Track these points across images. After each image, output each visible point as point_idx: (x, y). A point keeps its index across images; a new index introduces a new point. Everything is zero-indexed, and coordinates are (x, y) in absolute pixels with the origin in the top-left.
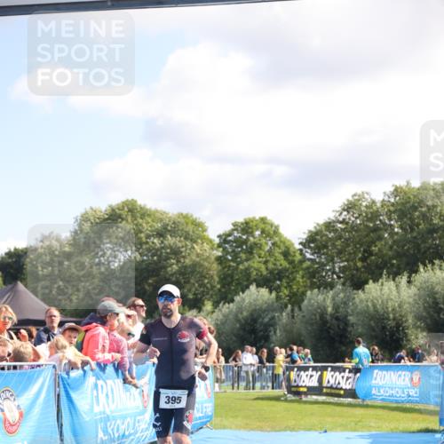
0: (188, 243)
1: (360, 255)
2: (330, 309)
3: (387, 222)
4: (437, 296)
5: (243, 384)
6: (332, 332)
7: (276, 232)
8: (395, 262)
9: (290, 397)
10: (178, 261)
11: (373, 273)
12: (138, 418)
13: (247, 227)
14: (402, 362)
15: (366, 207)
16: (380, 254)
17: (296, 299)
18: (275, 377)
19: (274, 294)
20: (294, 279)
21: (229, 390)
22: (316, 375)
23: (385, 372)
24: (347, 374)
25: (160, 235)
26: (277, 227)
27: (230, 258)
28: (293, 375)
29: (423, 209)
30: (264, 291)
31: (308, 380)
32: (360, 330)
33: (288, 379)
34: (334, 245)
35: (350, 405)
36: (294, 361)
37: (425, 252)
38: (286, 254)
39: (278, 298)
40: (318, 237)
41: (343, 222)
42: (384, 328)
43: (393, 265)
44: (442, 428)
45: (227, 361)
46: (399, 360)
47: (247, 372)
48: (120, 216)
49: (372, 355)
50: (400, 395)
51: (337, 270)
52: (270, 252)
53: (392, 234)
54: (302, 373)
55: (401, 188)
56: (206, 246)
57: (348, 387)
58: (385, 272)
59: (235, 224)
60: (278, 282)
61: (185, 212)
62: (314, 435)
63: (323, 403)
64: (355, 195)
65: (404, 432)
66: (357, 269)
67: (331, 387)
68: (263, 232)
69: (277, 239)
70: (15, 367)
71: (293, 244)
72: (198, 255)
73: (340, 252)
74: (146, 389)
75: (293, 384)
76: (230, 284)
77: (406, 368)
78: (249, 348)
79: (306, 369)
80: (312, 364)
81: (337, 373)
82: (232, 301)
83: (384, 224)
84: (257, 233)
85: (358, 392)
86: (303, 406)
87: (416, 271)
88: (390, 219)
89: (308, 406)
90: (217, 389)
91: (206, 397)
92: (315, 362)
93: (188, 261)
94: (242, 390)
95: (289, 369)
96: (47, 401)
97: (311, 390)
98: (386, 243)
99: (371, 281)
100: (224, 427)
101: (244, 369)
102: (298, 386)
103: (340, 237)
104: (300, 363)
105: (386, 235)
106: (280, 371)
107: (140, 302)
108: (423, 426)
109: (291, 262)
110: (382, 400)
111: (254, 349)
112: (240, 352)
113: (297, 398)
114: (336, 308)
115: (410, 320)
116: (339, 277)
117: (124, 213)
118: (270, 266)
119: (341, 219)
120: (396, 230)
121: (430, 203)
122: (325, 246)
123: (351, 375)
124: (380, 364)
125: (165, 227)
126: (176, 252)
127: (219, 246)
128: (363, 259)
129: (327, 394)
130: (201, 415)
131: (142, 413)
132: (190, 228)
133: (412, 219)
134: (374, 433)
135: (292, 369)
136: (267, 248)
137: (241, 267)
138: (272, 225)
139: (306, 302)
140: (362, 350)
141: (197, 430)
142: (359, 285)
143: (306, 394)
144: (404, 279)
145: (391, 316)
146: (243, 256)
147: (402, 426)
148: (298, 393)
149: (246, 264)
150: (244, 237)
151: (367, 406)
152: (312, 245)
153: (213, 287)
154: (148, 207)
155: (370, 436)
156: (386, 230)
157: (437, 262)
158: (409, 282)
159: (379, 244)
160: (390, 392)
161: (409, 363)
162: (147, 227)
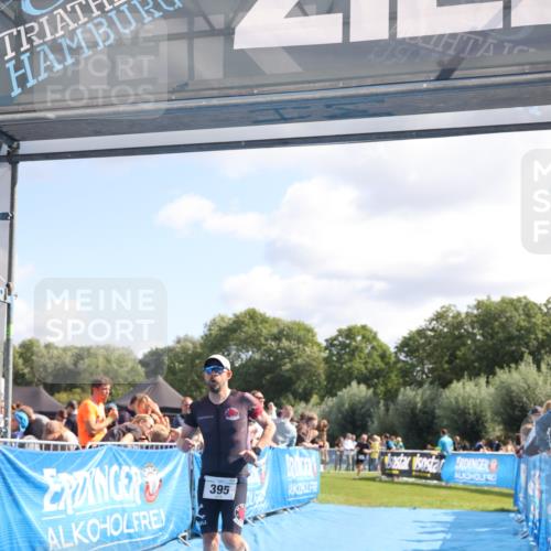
0: (301, 346)
1: (446, 358)
2: (419, 405)
3: (470, 330)
4: (514, 394)
5: (344, 466)
6: (420, 423)
7: (375, 337)
8: (476, 364)
9: (384, 478)
10: (291, 361)
11: (457, 374)
12: (257, 492)
13: (349, 333)
14: (481, 451)
15: (453, 317)
16: (464, 358)
17: (391, 396)
18: (372, 461)
19: (371, 390)
20: (389, 377)
21: (332, 471)
22: (407, 460)
23: (466, 460)
24: (433, 460)
25: (277, 338)
26: (375, 334)
27: (334, 358)
28: (387, 459)
29: (504, 320)
30: (363, 387)
31: (400, 464)
32: (445, 423)
33: (383, 464)
34: (424, 350)
35: (435, 486)
36: (389, 448)
37: (503, 357)
38: (383, 356)
39: (375, 393)
40: (411, 343)
41: (433, 330)
42: (465, 422)
43: (475, 367)
44: (516, 508)
45: (331, 446)
46: (478, 449)
47: (348, 456)
48: (243, 323)
49: (454, 443)
50: (479, 480)
51: (426, 370)
52: (369, 355)
53: (474, 340)
54: (395, 458)
55: (483, 302)
56: (316, 349)
57: (435, 471)
58: (466, 373)
59: (340, 331)
60: (376, 381)
61: (297, 320)
62: (405, 511)
63: (413, 484)
64: (443, 307)
65: (483, 511)
66: (444, 371)
67: (420, 471)
68: (364, 337)
69: (375, 343)
70: (157, 447)
71: (388, 348)
72: (308, 356)
73: (429, 356)
74: (263, 468)
75: (387, 467)
76: (334, 381)
77: (484, 456)
78: (350, 435)
79: (398, 454)
80: (403, 450)
81: (425, 459)
82: (336, 395)
83: (468, 332)
84: (359, 338)
85: (443, 476)
86: (395, 486)
87: (494, 374)
88: (473, 328)
89: (400, 486)
90: (322, 469)
91: (312, 477)
92: (407, 448)
93: (300, 361)
94: (343, 472)
95: (383, 454)
96: (181, 475)
97: (403, 473)
98: (470, 349)
99: (455, 382)
100: (328, 502)
101: (345, 453)
102: (391, 469)
103: (429, 343)
104: (394, 449)
105: (469, 342)
106: (376, 456)
107: (260, 395)
108: (499, 506)
109: (387, 364)
110: (464, 483)
111: (354, 437)
112: (342, 439)
113: (390, 479)
114: (425, 403)
115: (489, 415)
116: (428, 377)
117: (246, 320)
118: (370, 366)
119: (430, 327)
120: (478, 337)
121: (508, 315)
122: (417, 350)
123: (437, 461)
124: (461, 452)
125: (281, 332)
126: (290, 353)
127: (326, 348)
128: (450, 362)
129: (416, 477)
130: (307, 491)
131: (259, 488)
132: (301, 333)
133: (492, 328)
134: (456, 510)
135: (386, 454)
136: (367, 351)
137: (344, 366)
138: (371, 332)
139: (400, 397)
140: (447, 439)
141: (306, 504)
142: (445, 384)
143: (398, 476)
144: (483, 380)
145: (471, 411)
146: (346, 357)
147: (481, 506)
148: (391, 475)
149: (349, 364)
150: (348, 342)
151: (450, 488)
152: (406, 349)
153: (319, 383)
154: (267, 315)
155: (454, 514)
156: (469, 337)
157: (513, 365)
158: (488, 382)
159: (463, 349)
160: (471, 476)
161: (487, 452)
162: (265, 332)
